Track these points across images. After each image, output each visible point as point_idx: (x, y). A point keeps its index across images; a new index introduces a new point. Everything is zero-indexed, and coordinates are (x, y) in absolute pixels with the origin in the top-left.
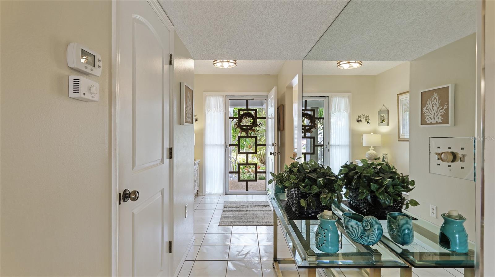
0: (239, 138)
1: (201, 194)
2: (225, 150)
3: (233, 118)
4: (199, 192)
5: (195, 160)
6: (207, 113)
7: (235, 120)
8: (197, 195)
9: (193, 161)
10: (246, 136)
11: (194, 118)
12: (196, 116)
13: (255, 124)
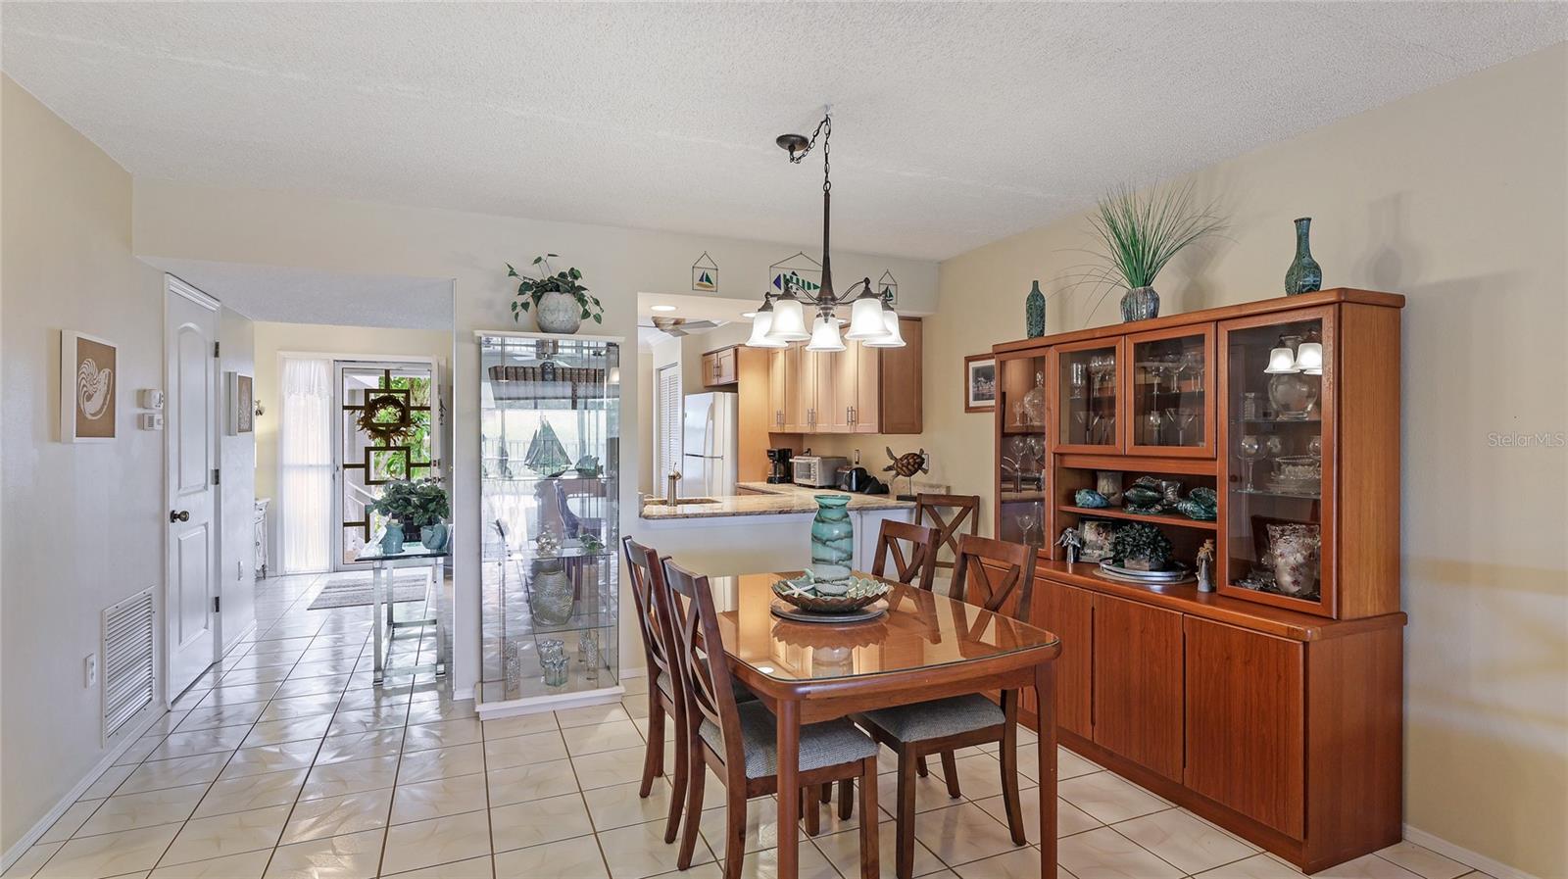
0: (368, 450)
1: (273, 574)
2: (334, 476)
3: (353, 408)
4: (267, 569)
5: (256, 499)
6: (286, 397)
7: (358, 412)
8: (262, 574)
9: (254, 502)
10: (383, 445)
11: (255, 408)
12: (258, 402)
13: (405, 420)
